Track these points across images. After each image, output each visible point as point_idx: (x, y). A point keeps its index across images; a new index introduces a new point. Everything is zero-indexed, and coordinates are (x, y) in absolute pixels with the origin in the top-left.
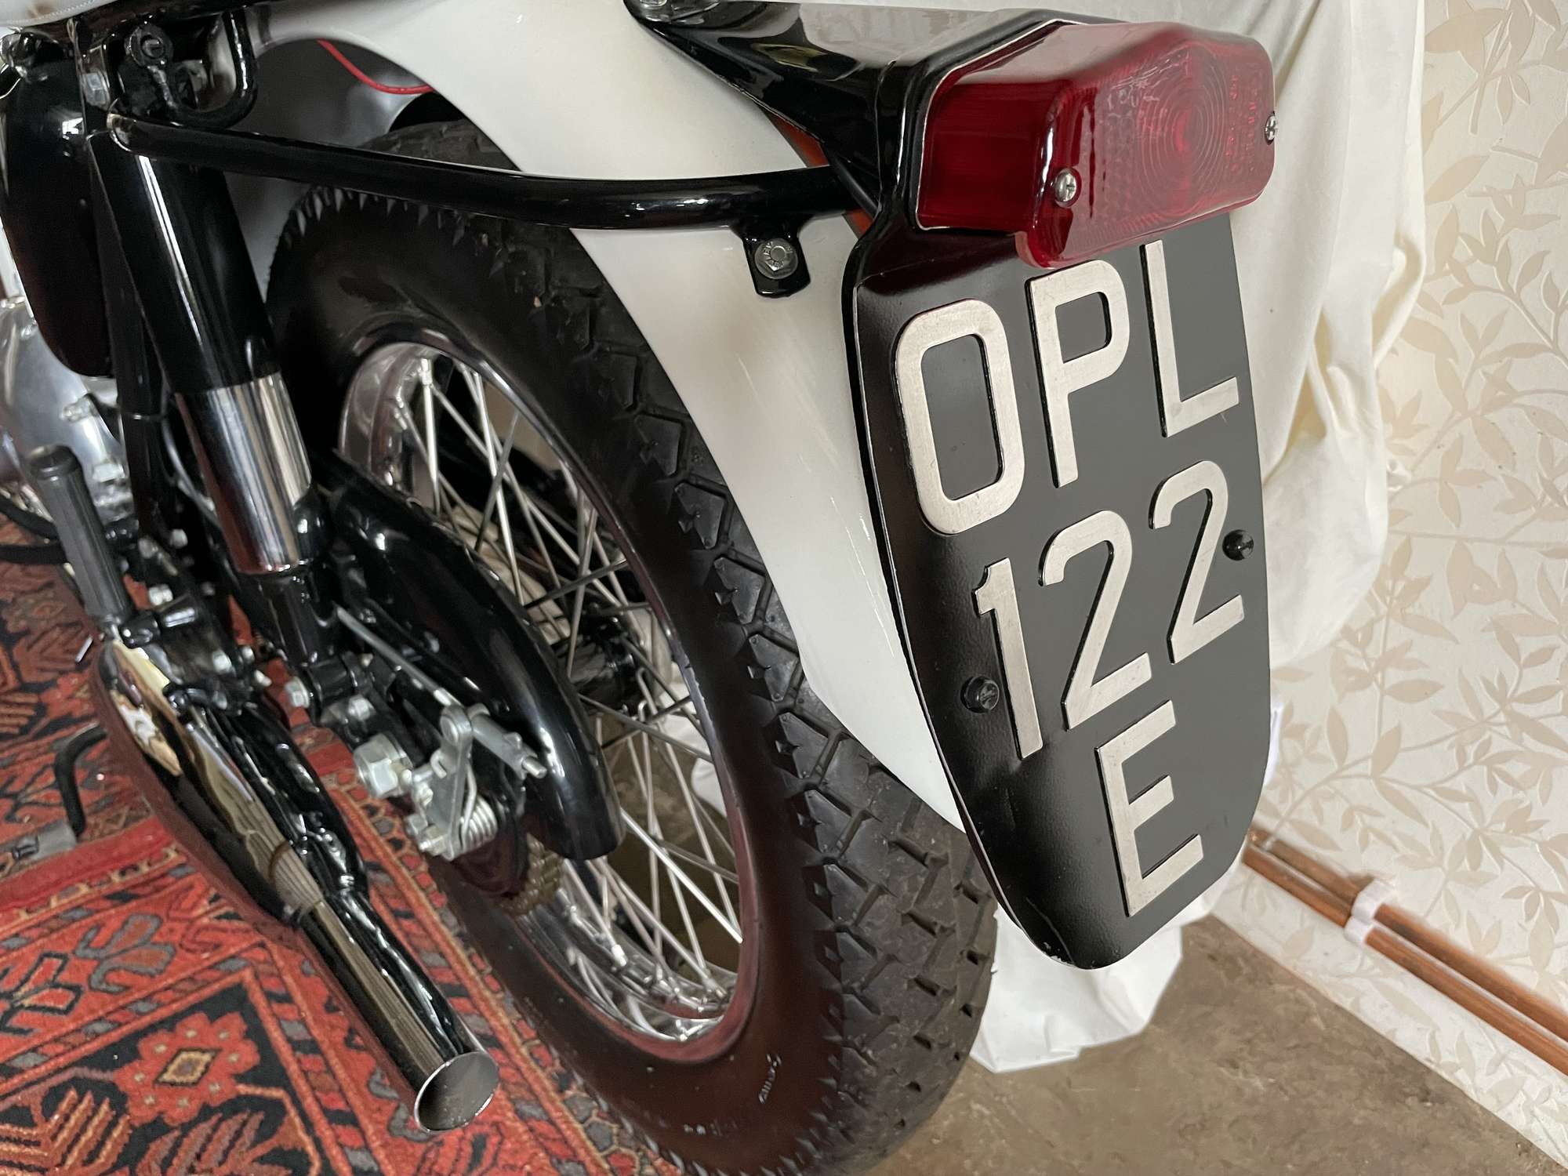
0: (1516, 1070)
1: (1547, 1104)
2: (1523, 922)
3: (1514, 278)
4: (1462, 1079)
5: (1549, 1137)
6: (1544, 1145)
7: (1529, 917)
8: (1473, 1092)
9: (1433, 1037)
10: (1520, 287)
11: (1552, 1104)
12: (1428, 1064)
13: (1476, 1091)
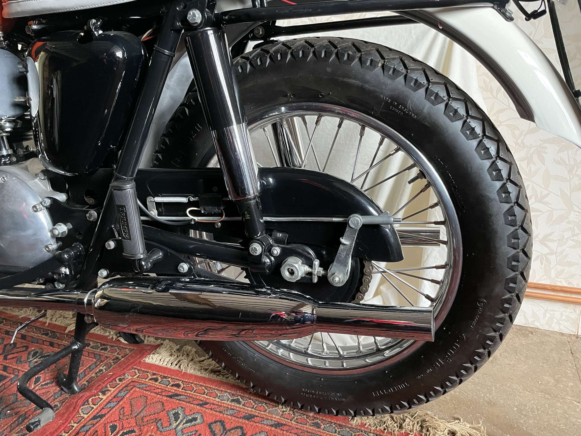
0: (551, 313)
1: (563, 318)
2: (540, 267)
3: (495, 94)
4: (537, 324)
5: (566, 328)
6: (566, 331)
7: (542, 264)
8: (541, 327)
9: (524, 316)
10: (497, 96)
11: (564, 317)
12: (525, 325)
13: (542, 326)
